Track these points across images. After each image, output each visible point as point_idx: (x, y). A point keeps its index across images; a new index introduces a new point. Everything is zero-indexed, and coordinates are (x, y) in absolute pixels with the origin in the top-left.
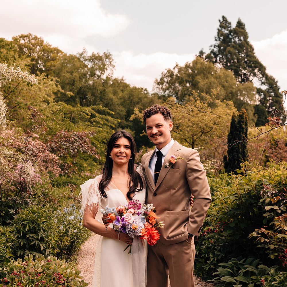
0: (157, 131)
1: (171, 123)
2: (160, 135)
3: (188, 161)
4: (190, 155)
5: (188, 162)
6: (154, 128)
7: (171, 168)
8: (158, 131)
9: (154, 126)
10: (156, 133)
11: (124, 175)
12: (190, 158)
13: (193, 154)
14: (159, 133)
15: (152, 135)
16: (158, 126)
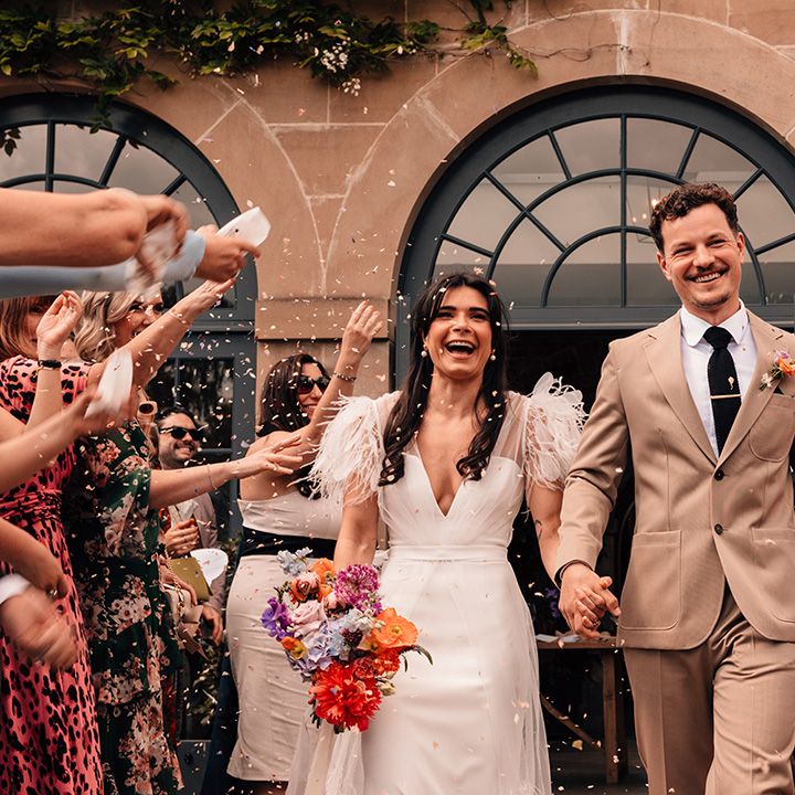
2: (722, 272)
6: (701, 248)
7: (775, 392)
8: (716, 258)
9: (701, 241)
10: (712, 264)
14: (719, 265)
15: (694, 272)
16: (713, 242)
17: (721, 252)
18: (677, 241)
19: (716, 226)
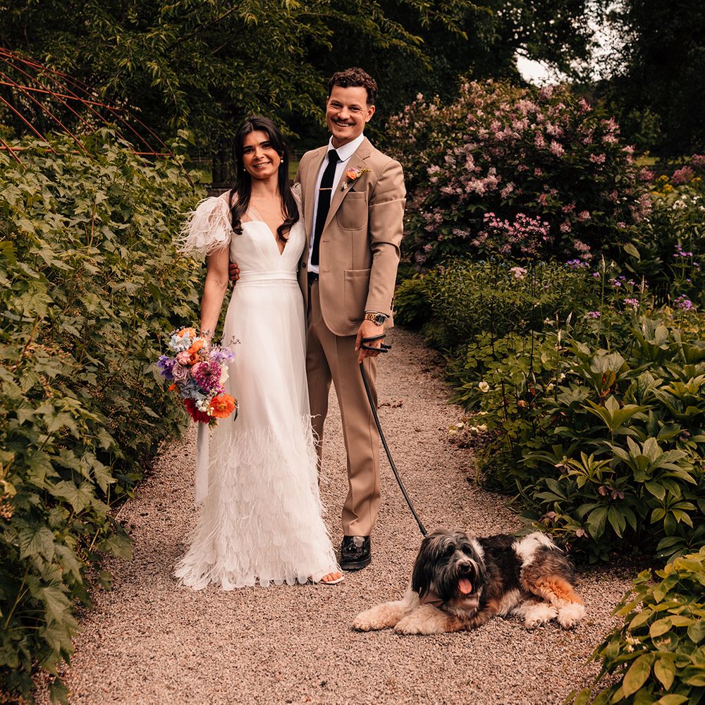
0: (348, 117)
1: (372, 110)
2: (350, 124)
3: (380, 180)
4: (384, 169)
5: (379, 182)
6: (345, 108)
7: (349, 191)
8: (351, 117)
9: (347, 105)
10: (347, 119)
11: (273, 196)
12: (384, 175)
13: (390, 169)
14: (350, 121)
15: (336, 118)
16: (353, 108)
17: (354, 115)
18: (335, 99)
19: (358, 100)
